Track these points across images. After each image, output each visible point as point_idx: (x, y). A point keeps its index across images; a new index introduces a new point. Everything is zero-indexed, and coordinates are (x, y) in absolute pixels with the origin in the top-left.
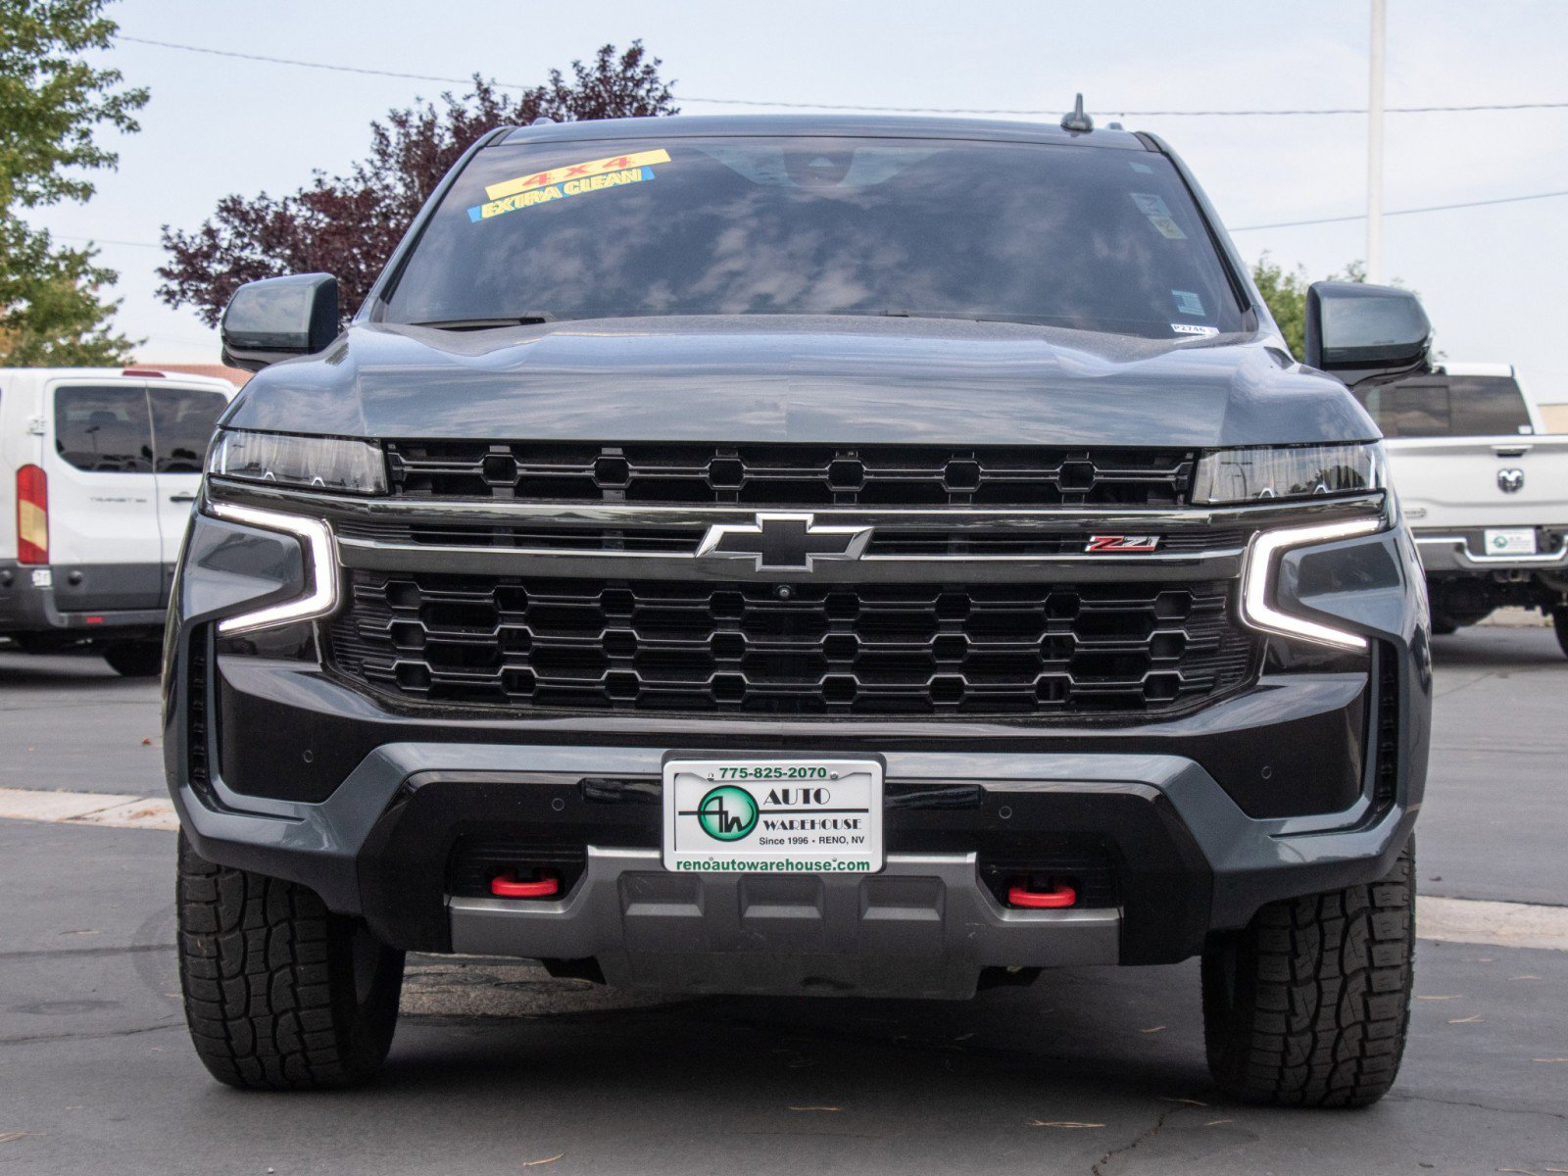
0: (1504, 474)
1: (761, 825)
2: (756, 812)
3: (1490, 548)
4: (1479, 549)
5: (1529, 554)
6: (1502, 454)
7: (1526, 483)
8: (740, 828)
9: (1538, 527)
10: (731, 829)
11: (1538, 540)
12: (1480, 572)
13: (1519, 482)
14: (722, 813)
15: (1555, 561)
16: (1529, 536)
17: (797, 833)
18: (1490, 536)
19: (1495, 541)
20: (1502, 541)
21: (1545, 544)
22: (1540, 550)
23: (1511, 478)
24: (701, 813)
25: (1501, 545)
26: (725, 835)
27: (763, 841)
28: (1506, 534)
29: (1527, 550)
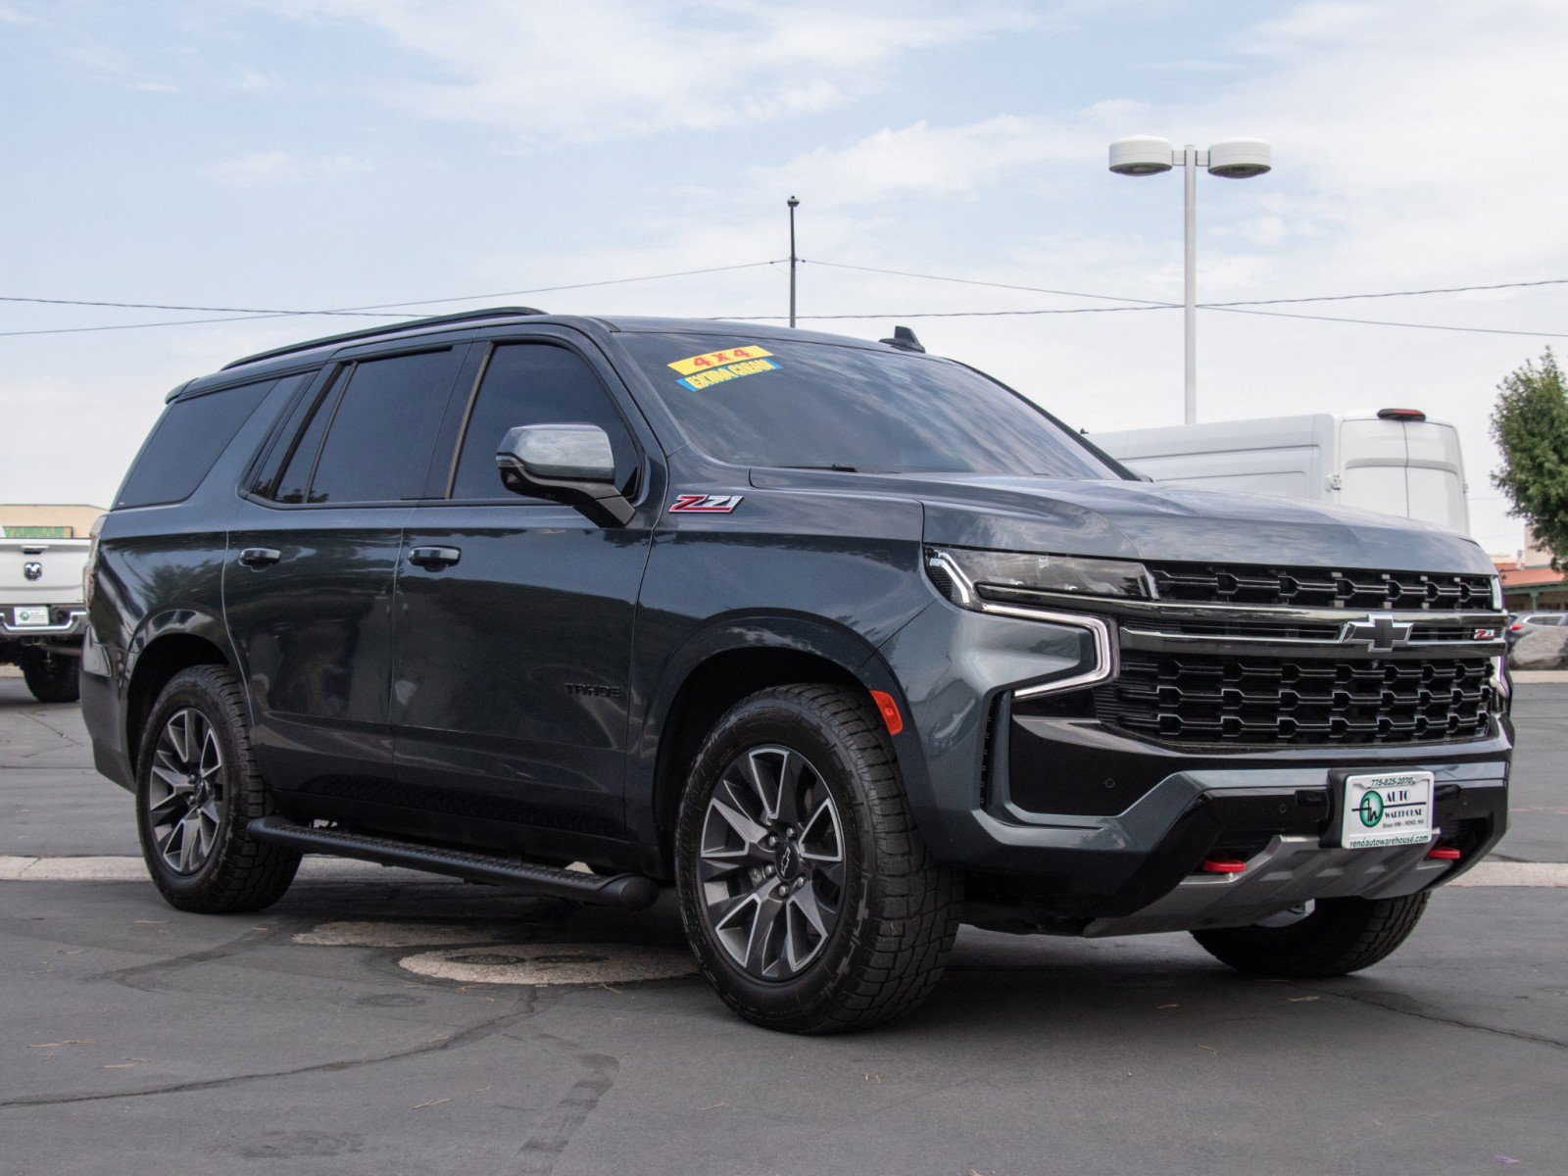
0: (29, 566)
1: (1384, 815)
2: (1383, 807)
3: (18, 620)
4: (12, 623)
5: (44, 625)
6: (28, 552)
7: (43, 571)
8: (1376, 818)
9: (48, 605)
10: (1371, 819)
11: (50, 614)
12: (13, 637)
13: (39, 571)
14: (1369, 809)
15: (65, 630)
16: (44, 612)
17: (1397, 820)
18: (18, 611)
19: (21, 615)
20: (25, 615)
21: (55, 618)
22: (52, 622)
23: (34, 569)
24: (1361, 809)
25: (25, 619)
26: (1370, 823)
27: (1385, 826)
28: (29, 611)
29: (43, 622)
